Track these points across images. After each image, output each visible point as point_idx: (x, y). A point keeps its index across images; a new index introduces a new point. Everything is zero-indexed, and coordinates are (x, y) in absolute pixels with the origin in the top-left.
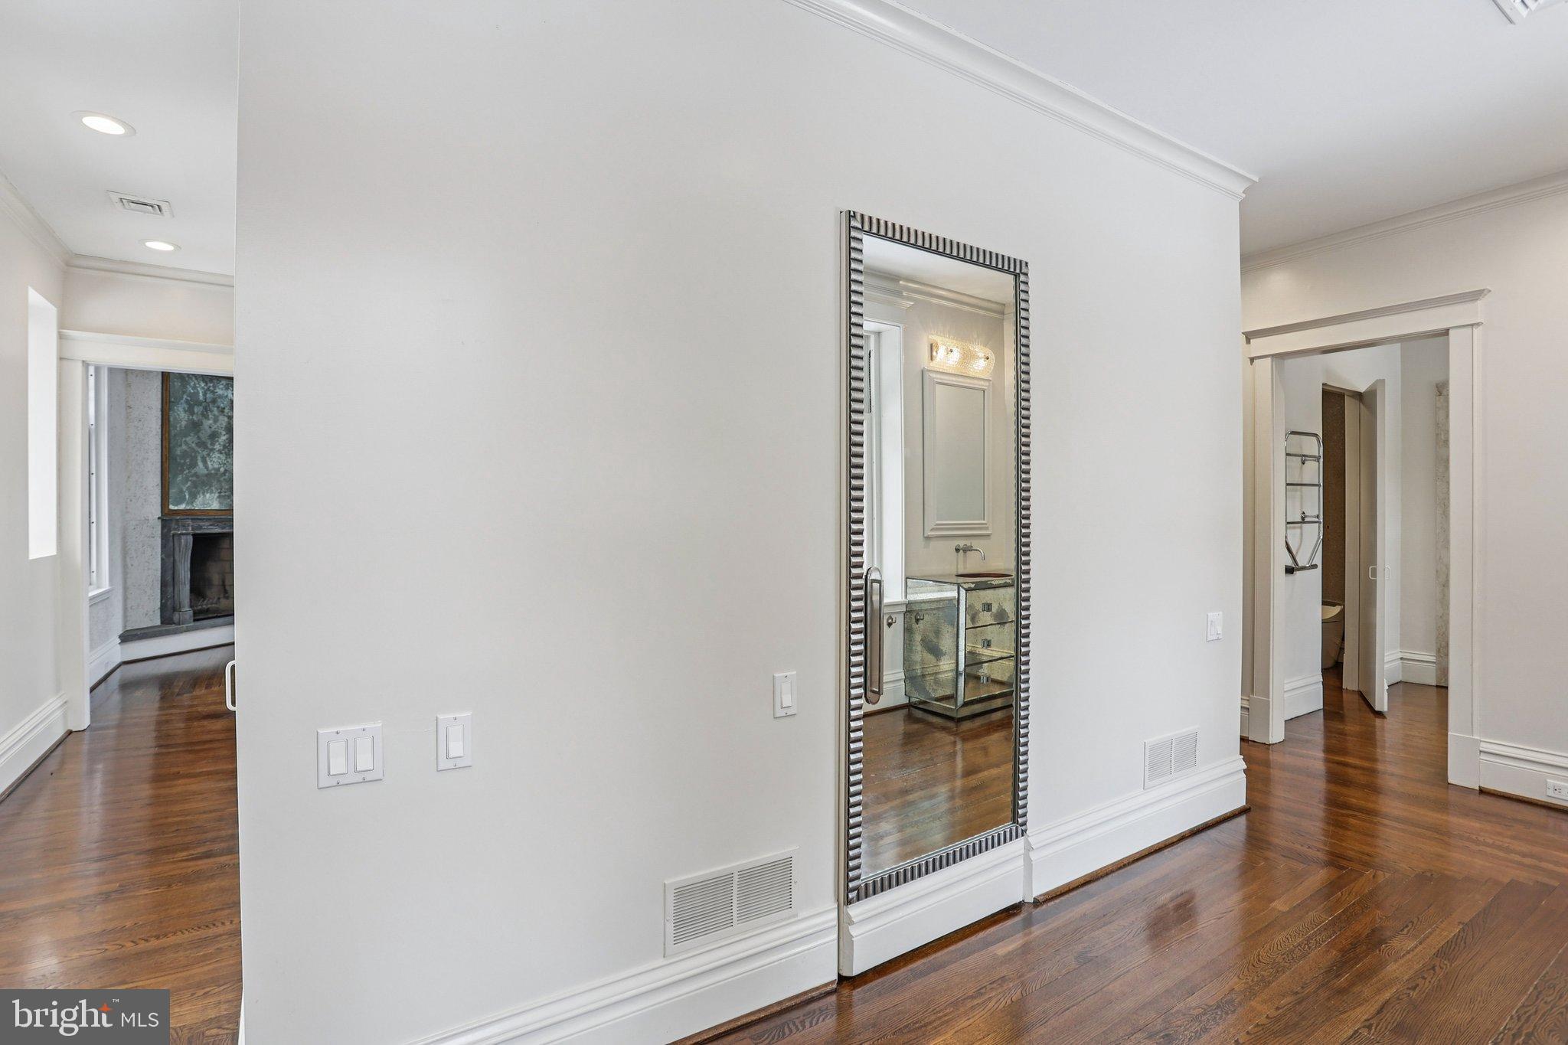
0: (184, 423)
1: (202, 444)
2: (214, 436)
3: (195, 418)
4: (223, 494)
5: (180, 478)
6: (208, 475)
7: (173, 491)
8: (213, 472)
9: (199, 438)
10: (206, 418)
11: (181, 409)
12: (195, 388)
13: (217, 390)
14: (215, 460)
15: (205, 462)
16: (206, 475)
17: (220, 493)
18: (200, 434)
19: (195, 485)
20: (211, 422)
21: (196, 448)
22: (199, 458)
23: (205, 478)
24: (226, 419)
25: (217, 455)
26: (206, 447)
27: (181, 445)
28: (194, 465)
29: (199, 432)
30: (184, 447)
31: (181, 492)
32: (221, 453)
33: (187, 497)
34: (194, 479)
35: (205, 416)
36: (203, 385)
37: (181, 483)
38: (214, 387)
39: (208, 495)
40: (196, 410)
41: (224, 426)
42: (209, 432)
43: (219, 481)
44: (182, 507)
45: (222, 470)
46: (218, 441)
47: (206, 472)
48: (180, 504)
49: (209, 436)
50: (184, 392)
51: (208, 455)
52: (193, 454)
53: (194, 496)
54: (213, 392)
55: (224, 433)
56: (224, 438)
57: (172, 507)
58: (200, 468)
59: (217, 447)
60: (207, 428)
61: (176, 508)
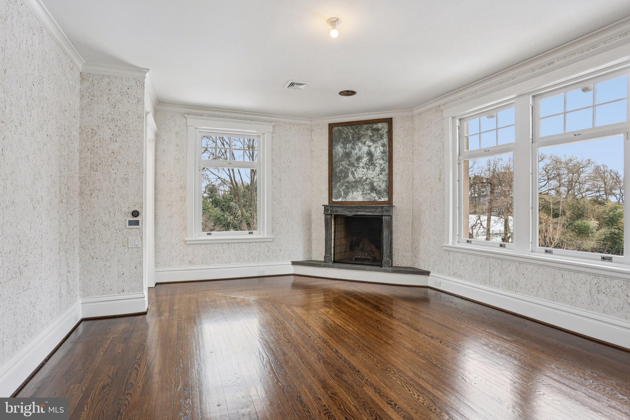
0: (341, 154)
1: (352, 165)
2: (359, 159)
3: (347, 151)
4: (365, 192)
5: (339, 184)
6: (356, 182)
7: (335, 191)
8: (358, 180)
9: (349, 161)
10: (353, 149)
11: (339, 147)
12: (347, 134)
13: (361, 132)
14: (360, 173)
15: (353, 174)
16: (354, 182)
17: (363, 191)
18: (350, 159)
19: (347, 188)
20: (357, 151)
21: (348, 167)
22: (350, 173)
23: (353, 184)
24: (367, 148)
25: (361, 169)
26: (354, 166)
27: (339, 167)
28: (346, 176)
30: (341, 167)
31: (339, 191)
32: (364, 168)
33: (343, 195)
34: (347, 184)
35: (354, 149)
36: (351, 131)
37: (339, 188)
38: (359, 131)
39: (355, 193)
40: (348, 146)
41: (365, 152)
42: (356, 157)
43: (362, 185)
44: (340, 200)
45: (364, 178)
46: (361, 161)
47: (354, 180)
48: (339, 198)
49: (356, 159)
50: (341, 138)
51: (355, 170)
52: (346, 171)
53: (346, 194)
54: (358, 134)
55: (366, 156)
56: (365, 159)
57: (334, 200)
58: (351, 178)
59: (361, 165)
60: (355, 155)
61: (336, 201)
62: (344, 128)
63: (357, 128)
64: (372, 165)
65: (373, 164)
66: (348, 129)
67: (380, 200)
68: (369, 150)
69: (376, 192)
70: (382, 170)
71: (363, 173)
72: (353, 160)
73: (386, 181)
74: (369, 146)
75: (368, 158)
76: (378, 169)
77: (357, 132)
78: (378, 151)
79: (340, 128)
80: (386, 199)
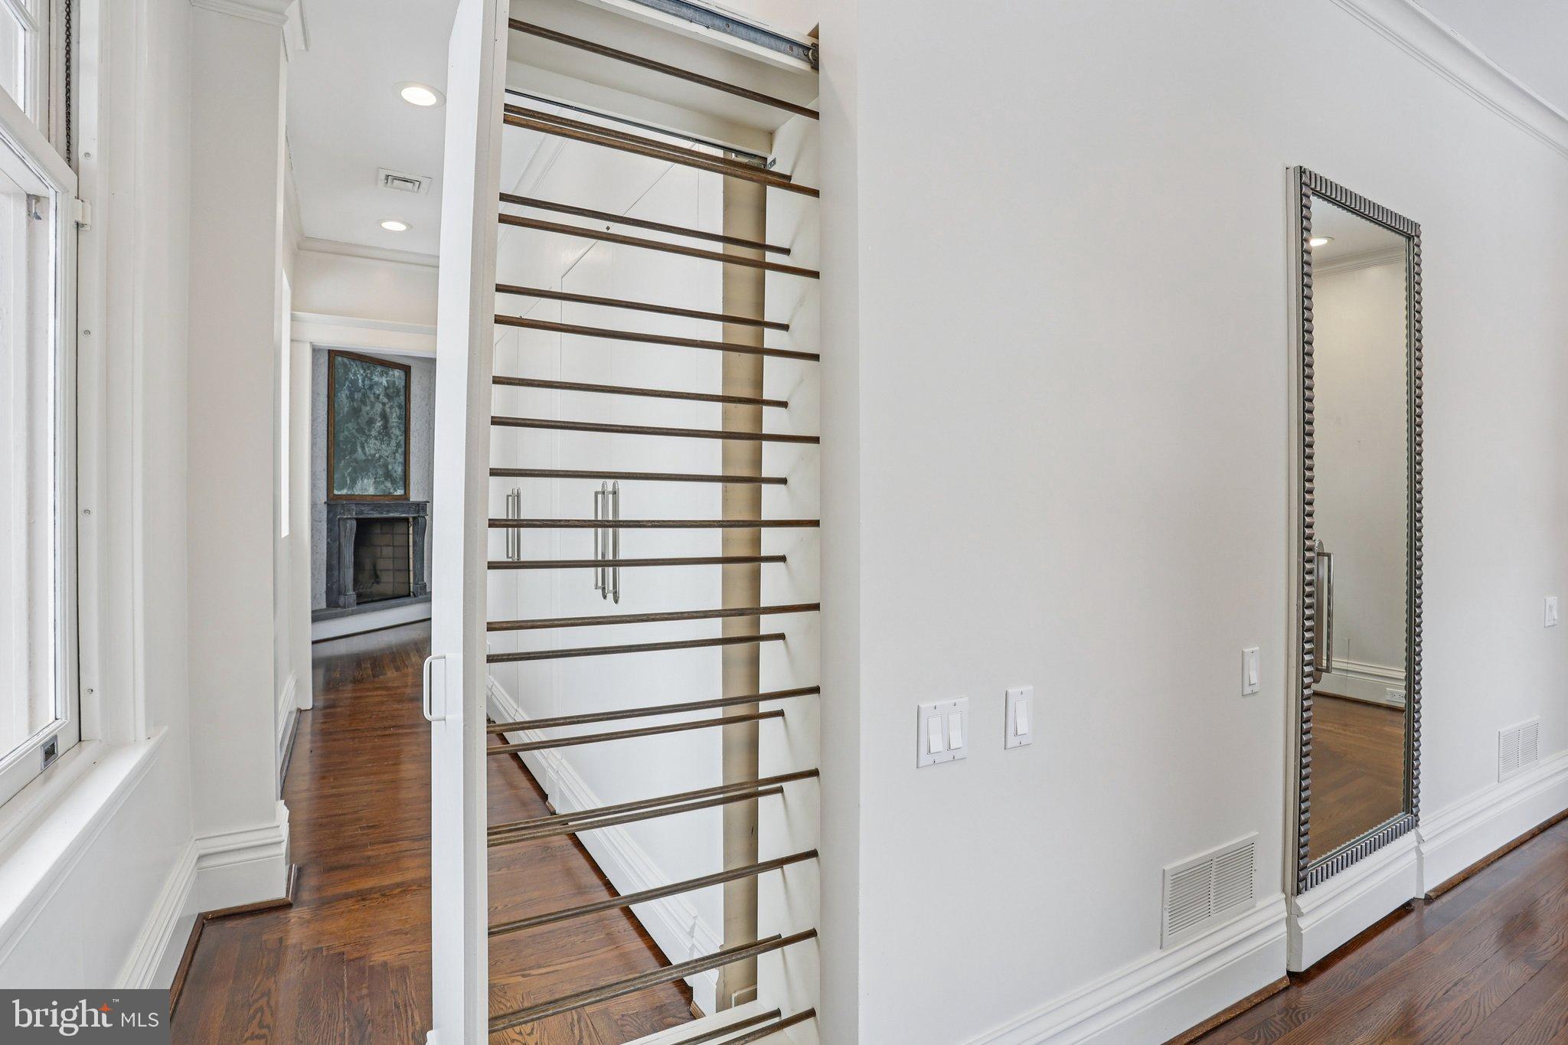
0: (346, 409)
1: (361, 430)
2: (371, 422)
3: (355, 405)
4: (378, 480)
5: (342, 463)
6: (367, 460)
7: (337, 477)
8: (370, 458)
9: (358, 423)
10: (364, 404)
11: (344, 396)
12: (355, 374)
13: (374, 377)
14: (372, 446)
15: (363, 448)
16: (364, 461)
17: (375, 478)
18: (360, 421)
19: (355, 470)
20: (368, 408)
21: (356, 434)
22: (359, 445)
23: (363, 464)
24: (381, 406)
25: (373, 441)
26: (364, 434)
27: (343, 432)
28: (354, 451)
29: (358, 417)
30: (346, 433)
31: (344, 477)
32: (376, 439)
33: (348, 482)
34: (354, 464)
36: (362, 372)
37: (344, 469)
38: (372, 374)
39: (366, 481)
40: (356, 396)
41: (378, 413)
42: (367, 418)
43: (374, 467)
44: (344, 492)
45: (377, 455)
46: (374, 427)
47: (364, 457)
48: (343, 489)
49: (367, 422)
50: (346, 379)
51: (366, 441)
52: (353, 440)
53: (354, 482)
54: (371, 380)
55: (379, 419)
56: (379, 424)
57: (336, 492)
58: (360, 454)
59: (374, 433)
60: (365, 414)
61: (339, 493)
62: (352, 363)
63: (369, 368)
64: (386, 435)
65: (388, 435)
66: (357, 366)
67: (395, 494)
68: (384, 410)
69: (391, 481)
70: (398, 445)
71: (375, 447)
72: (363, 421)
73: (401, 463)
74: (384, 404)
75: (381, 423)
76: (393, 443)
77: (369, 375)
78: (394, 415)
79: (345, 360)
80: (400, 492)
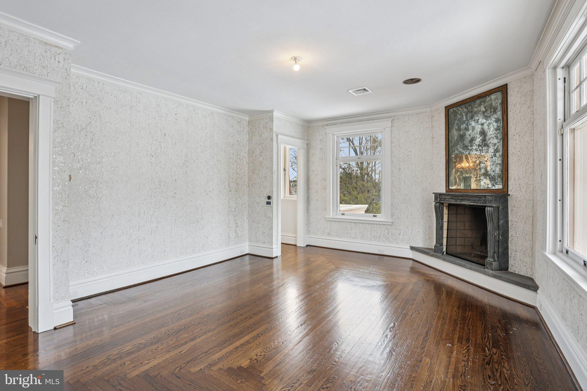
0: (456, 138)
1: (466, 147)
2: (472, 140)
3: (461, 133)
4: (478, 178)
5: (454, 170)
6: (470, 167)
7: (452, 178)
8: (472, 164)
9: (464, 144)
10: (467, 130)
11: (454, 130)
12: (461, 114)
13: (474, 109)
14: (473, 156)
15: (467, 158)
17: (476, 178)
18: (464, 142)
19: (462, 174)
20: (470, 131)
21: (462, 151)
22: (464, 157)
23: (468, 169)
24: (480, 126)
25: (475, 152)
26: (468, 149)
27: (454, 152)
28: (461, 161)
29: (463, 140)
30: (456, 152)
31: (455, 178)
32: (477, 151)
33: (458, 181)
34: (462, 170)
35: (467, 129)
36: (465, 110)
37: (455, 174)
38: (472, 109)
40: (462, 127)
41: (478, 132)
42: (469, 138)
43: (475, 170)
44: (456, 187)
45: (478, 162)
46: (475, 143)
47: (468, 165)
48: (455, 185)
49: (470, 141)
50: (456, 120)
51: (469, 154)
52: (461, 155)
54: (471, 112)
55: (479, 136)
56: (478, 140)
57: (450, 188)
58: (465, 163)
59: (474, 147)
61: (453, 188)
62: (459, 108)
63: (470, 106)
64: (485, 146)
65: (487, 145)
66: (462, 109)
67: (494, 188)
68: (482, 128)
69: (490, 178)
70: (496, 151)
71: (476, 156)
72: (466, 142)
73: (499, 164)
74: (482, 124)
75: (481, 138)
76: (491, 150)
77: (471, 110)
78: (492, 129)
79: (455, 109)
80: (499, 186)
